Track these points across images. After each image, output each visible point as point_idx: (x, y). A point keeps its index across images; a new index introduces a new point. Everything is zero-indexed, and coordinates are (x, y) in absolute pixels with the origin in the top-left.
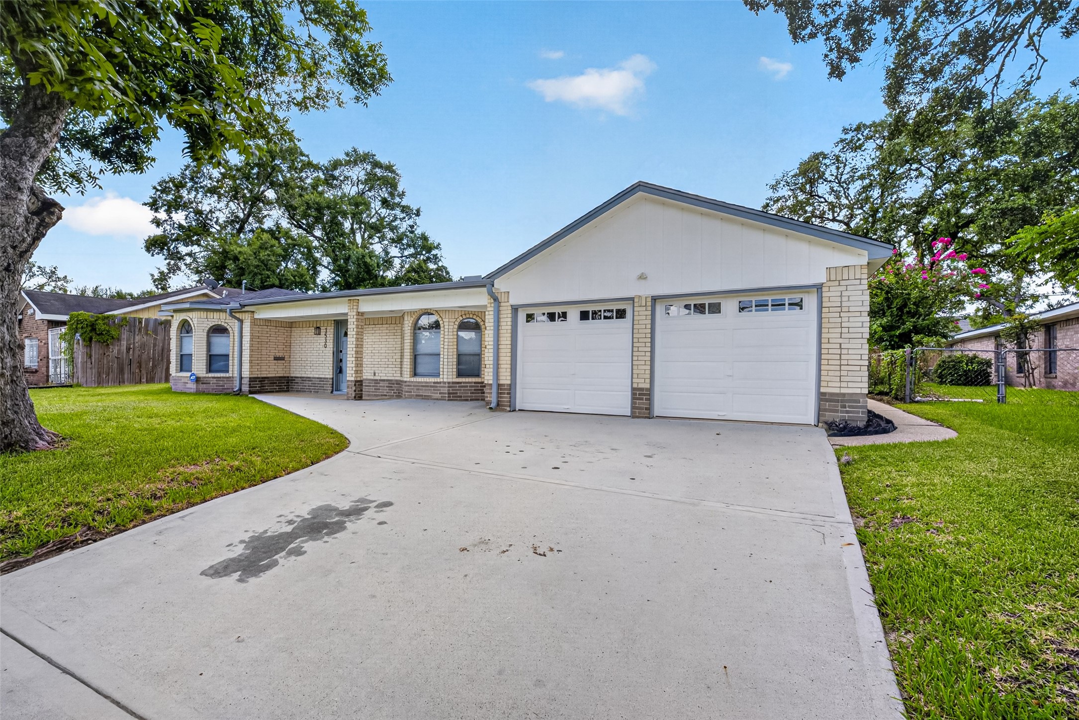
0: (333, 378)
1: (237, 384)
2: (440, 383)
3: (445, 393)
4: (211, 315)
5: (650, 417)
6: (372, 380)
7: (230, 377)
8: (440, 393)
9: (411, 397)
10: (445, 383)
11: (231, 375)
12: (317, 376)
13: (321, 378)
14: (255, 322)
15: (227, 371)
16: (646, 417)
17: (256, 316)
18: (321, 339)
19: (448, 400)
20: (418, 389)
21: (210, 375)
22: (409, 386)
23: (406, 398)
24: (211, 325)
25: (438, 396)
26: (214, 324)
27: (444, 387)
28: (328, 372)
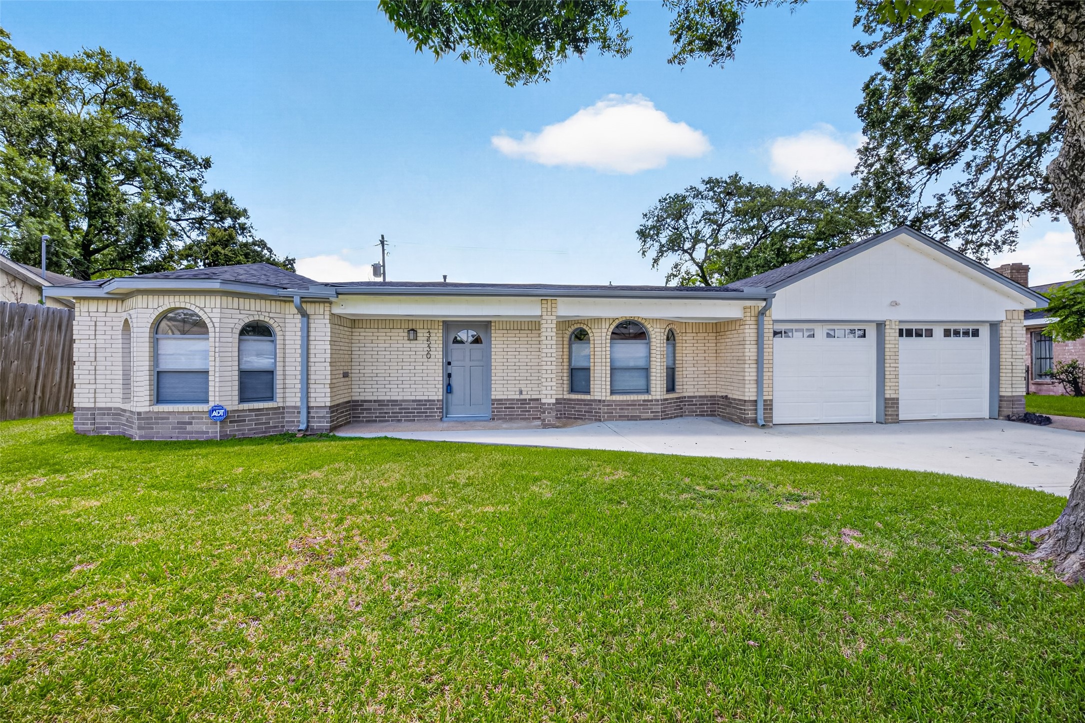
0: (443, 400)
1: (303, 417)
2: (652, 401)
3: (658, 412)
4: (246, 303)
5: (897, 422)
6: (518, 400)
7: (279, 408)
8: (651, 412)
9: (611, 418)
10: (658, 401)
11: (281, 405)
12: (413, 398)
13: (420, 401)
14: (337, 320)
15: (271, 398)
16: (894, 423)
17: (337, 310)
18: (420, 345)
19: (662, 419)
20: (622, 409)
21: (246, 406)
22: (608, 405)
23: (605, 420)
24: (247, 321)
25: (652, 415)
26: (251, 319)
27: (657, 405)
28: (436, 393)
